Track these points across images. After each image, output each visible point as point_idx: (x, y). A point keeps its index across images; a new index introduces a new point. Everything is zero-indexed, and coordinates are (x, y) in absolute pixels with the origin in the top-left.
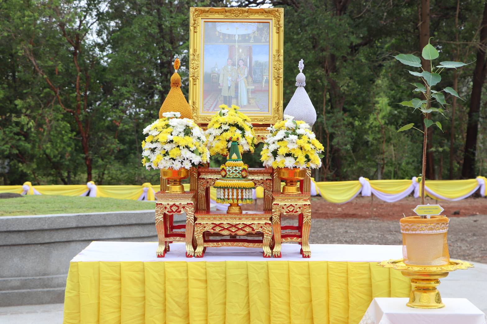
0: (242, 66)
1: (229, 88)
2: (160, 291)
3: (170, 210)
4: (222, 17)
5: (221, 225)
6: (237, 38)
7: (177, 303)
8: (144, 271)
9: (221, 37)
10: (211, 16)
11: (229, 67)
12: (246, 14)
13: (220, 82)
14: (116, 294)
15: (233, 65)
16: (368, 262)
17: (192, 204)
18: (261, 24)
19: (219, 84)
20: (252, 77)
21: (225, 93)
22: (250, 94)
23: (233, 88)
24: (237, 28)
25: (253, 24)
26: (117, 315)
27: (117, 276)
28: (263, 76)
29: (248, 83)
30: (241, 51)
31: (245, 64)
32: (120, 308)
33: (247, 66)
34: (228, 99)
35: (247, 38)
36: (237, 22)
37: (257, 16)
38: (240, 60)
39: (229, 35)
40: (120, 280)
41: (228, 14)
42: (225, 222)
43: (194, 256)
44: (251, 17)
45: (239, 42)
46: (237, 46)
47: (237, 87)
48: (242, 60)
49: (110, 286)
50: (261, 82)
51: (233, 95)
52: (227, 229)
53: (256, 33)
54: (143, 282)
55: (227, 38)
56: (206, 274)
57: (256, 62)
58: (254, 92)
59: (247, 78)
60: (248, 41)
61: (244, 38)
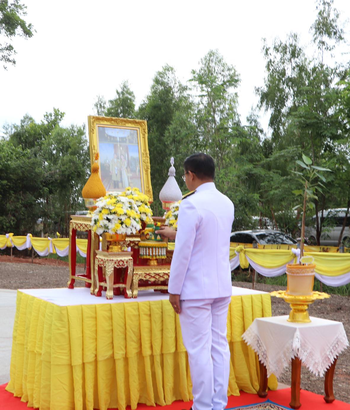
0: (123, 159)
1: (117, 175)
2: (123, 325)
3: (118, 265)
4: (109, 123)
5: (150, 274)
6: (118, 139)
7: (134, 332)
8: (111, 311)
9: (109, 138)
10: (102, 123)
11: (115, 160)
12: (124, 123)
13: (111, 170)
14: (94, 329)
15: (118, 158)
16: (239, 296)
17: (132, 259)
18: (132, 131)
19: (110, 172)
20: (129, 167)
21: (114, 178)
22: (130, 180)
23: (119, 175)
24: (118, 133)
25: (127, 130)
26: (94, 344)
27: (94, 315)
28: (136, 167)
29: (128, 172)
30: (121, 148)
31: (125, 158)
32: (96, 339)
33: (126, 159)
34: (116, 183)
35: (124, 140)
36: (117, 128)
37: (130, 125)
38: (121, 155)
39: (114, 137)
40: (96, 318)
41: (113, 122)
42: (152, 272)
43: (132, 297)
44: (127, 125)
45: (120, 142)
46: (119, 145)
47: (121, 174)
48: (123, 155)
49: (89, 323)
50: (135, 171)
51: (119, 180)
52: (154, 277)
53: (130, 136)
54: (111, 318)
55: (112, 139)
56: (150, 310)
57: (132, 157)
58: (132, 178)
59: (127, 168)
60: (125, 142)
61: (123, 140)
